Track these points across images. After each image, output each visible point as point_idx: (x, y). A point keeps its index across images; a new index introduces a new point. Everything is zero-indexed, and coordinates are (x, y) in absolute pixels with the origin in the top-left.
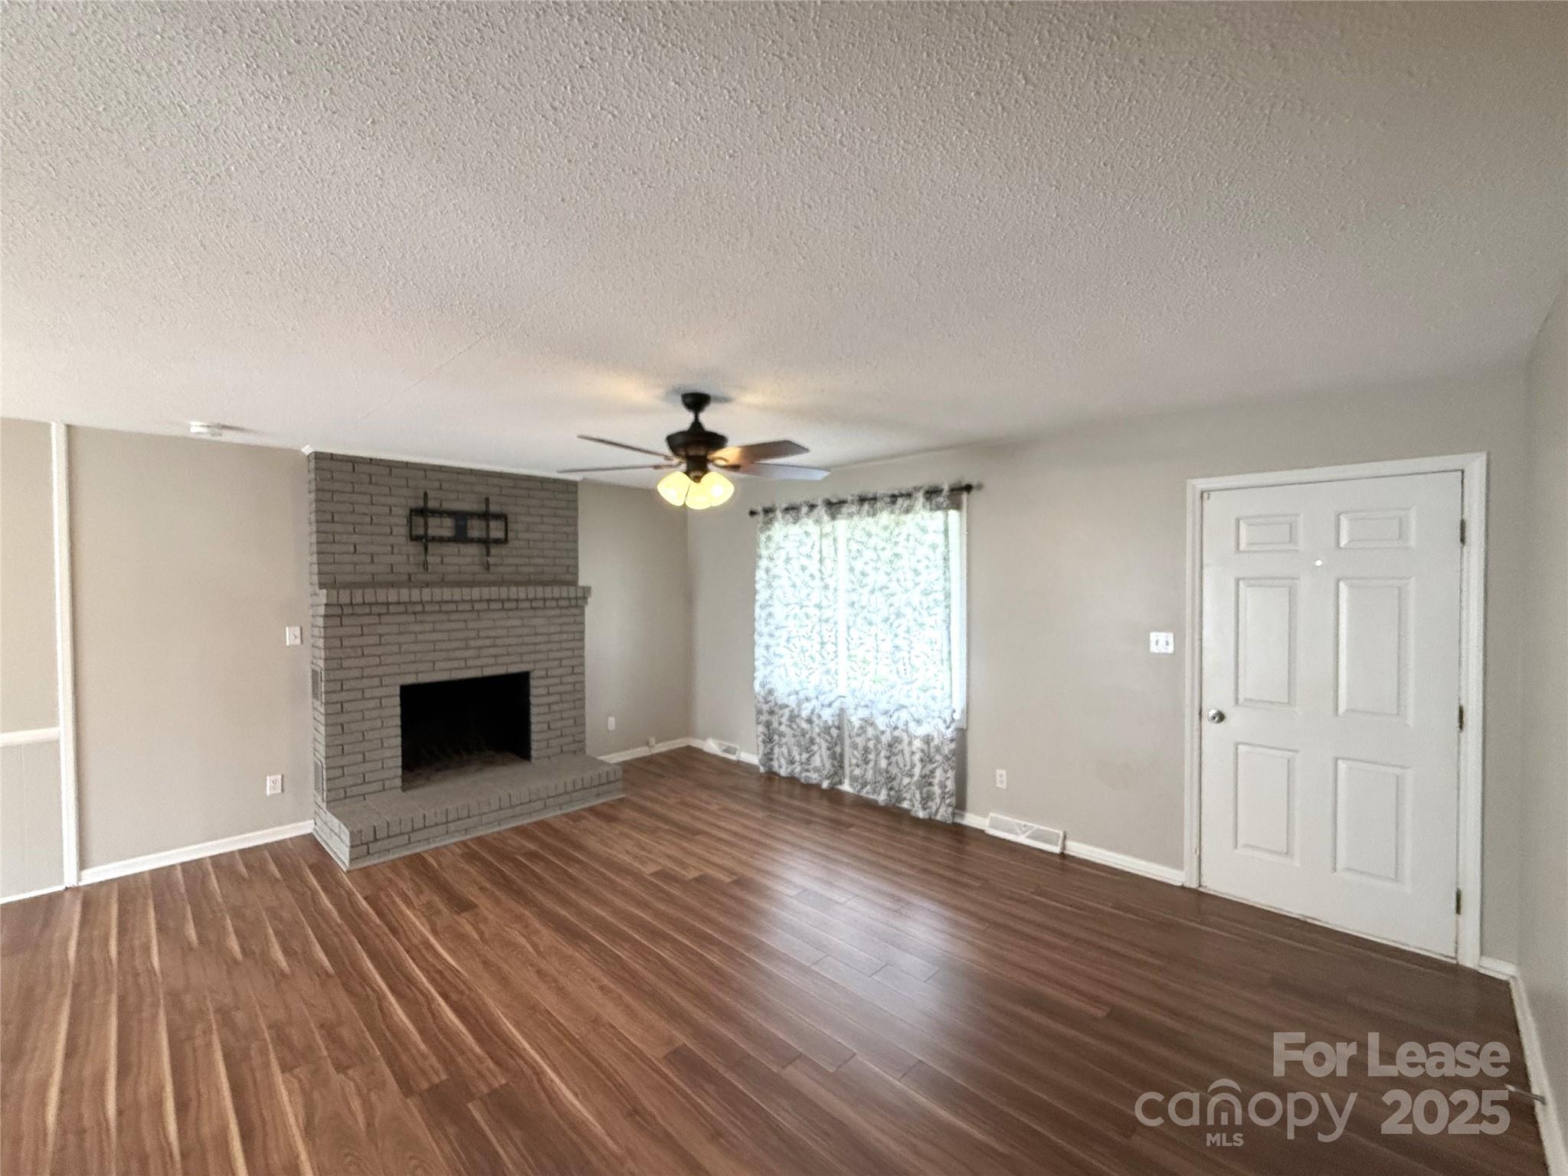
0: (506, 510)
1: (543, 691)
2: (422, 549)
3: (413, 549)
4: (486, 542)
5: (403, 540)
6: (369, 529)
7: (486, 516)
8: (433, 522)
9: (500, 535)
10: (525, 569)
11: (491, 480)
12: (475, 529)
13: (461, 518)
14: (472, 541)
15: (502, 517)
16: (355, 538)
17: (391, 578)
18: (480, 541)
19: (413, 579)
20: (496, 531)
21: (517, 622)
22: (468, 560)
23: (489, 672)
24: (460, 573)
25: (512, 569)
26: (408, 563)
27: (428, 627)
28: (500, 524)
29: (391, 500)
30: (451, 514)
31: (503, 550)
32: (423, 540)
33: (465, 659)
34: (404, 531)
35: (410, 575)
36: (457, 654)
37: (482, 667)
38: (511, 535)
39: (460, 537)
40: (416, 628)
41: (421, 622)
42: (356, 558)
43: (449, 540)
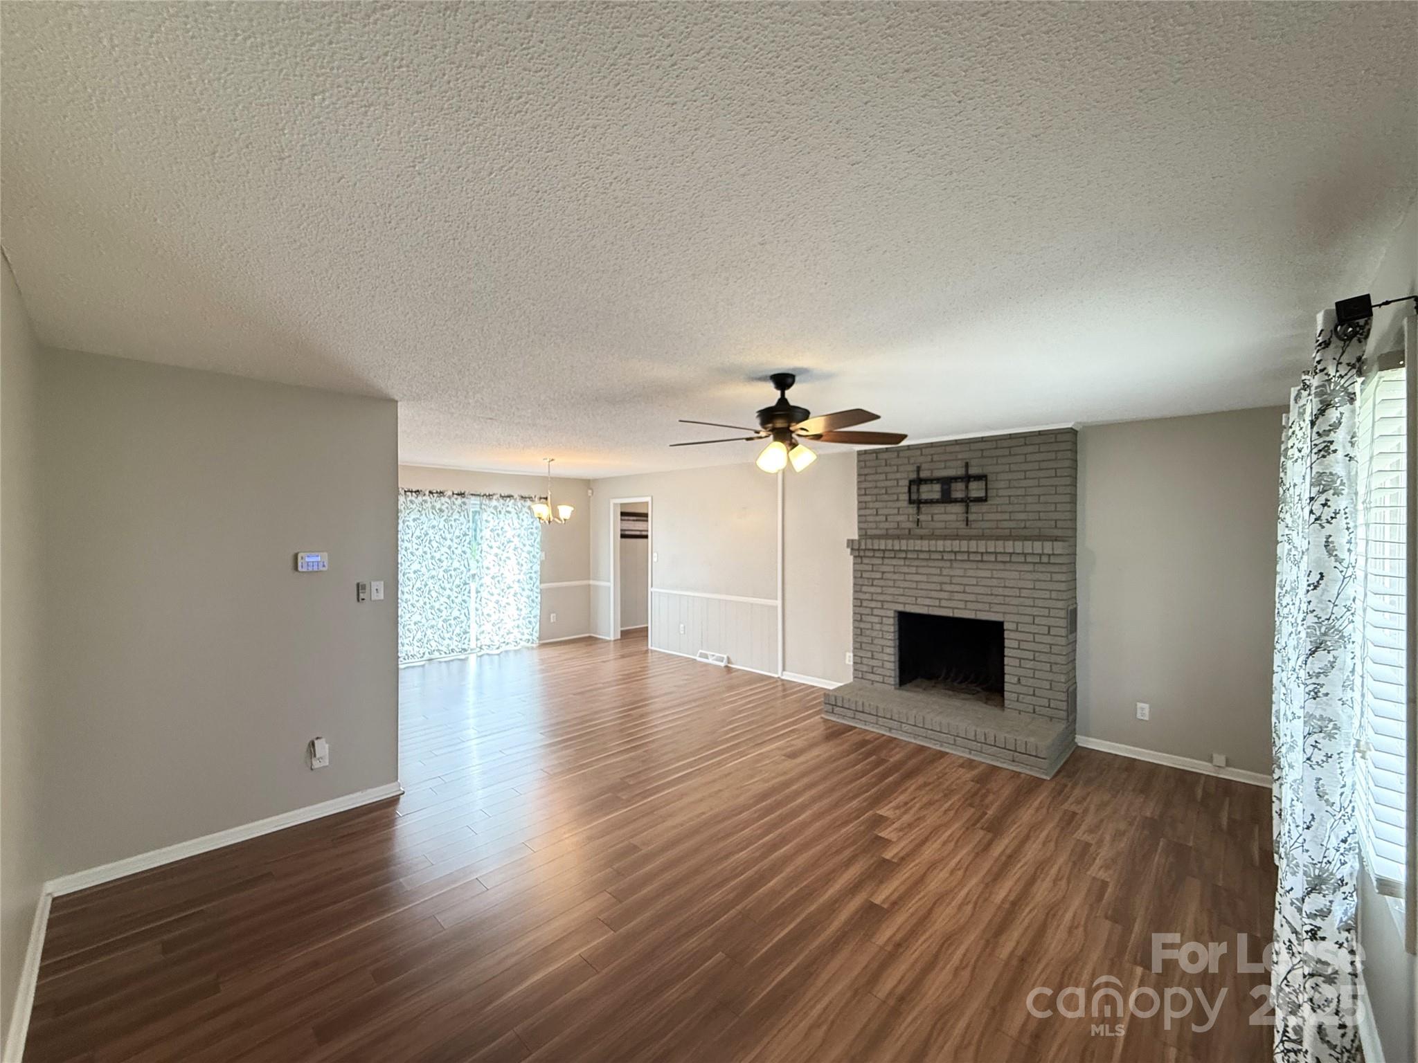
0: (986, 471)
1: (1015, 644)
2: (915, 511)
3: (912, 510)
4: (967, 501)
5: (905, 504)
6: (886, 497)
7: (968, 478)
8: (924, 488)
9: (982, 494)
10: (1006, 524)
11: (973, 446)
12: (958, 491)
13: (946, 482)
14: (956, 501)
15: (981, 477)
16: (877, 505)
17: (897, 532)
18: (962, 501)
19: (912, 533)
20: (976, 490)
21: (988, 574)
22: (953, 517)
23: (959, 614)
24: (946, 528)
25: (993, 525)
26: (909, 521)
27: (913, 570)
28: (982, 484)
29: (898, 476)
30: (938, 480)
31: (984, 507)
32: (917, 503)
33: (940, 599)
34: (906, 497)
35: (910, 530)
36: (934, 594)
37: (953, 608)
38: (991, 493)
39: (946, 498)
40: (906, 570)
41: (908, 566)
42: (878, 518)
43: (937, 502)
